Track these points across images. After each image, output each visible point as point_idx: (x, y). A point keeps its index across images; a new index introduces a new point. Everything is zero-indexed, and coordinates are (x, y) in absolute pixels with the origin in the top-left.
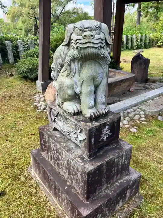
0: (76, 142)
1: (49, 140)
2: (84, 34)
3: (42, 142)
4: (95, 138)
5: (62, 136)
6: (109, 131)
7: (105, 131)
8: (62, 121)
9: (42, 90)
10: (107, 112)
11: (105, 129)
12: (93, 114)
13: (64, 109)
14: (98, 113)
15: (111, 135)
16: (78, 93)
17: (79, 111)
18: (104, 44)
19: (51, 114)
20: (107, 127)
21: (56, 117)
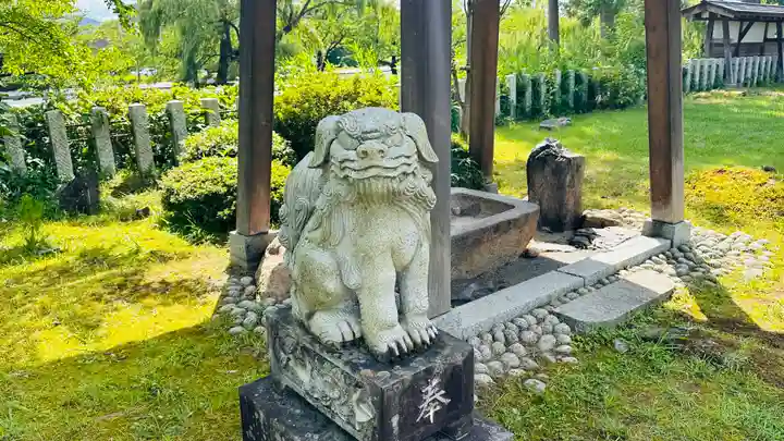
0: (349, 428)
1: (269, 427)
2: (361, 148)
3: (250, 433)
4: (401, 414)
5: (308, 410)
6: (443, 392)
7: (430, 394)
8: (309, 367)
9: (248, 261)
10: (433, 336)
11: (429, 388)
12: (394, 345)
13: (313, 330)
14: (408, 340)
15: (449, 403)
16: (353, 287)
17: (358, 335)
18: (416, 165)
19: (277, 345)
20: (435, 382)
21: (291, 356)
